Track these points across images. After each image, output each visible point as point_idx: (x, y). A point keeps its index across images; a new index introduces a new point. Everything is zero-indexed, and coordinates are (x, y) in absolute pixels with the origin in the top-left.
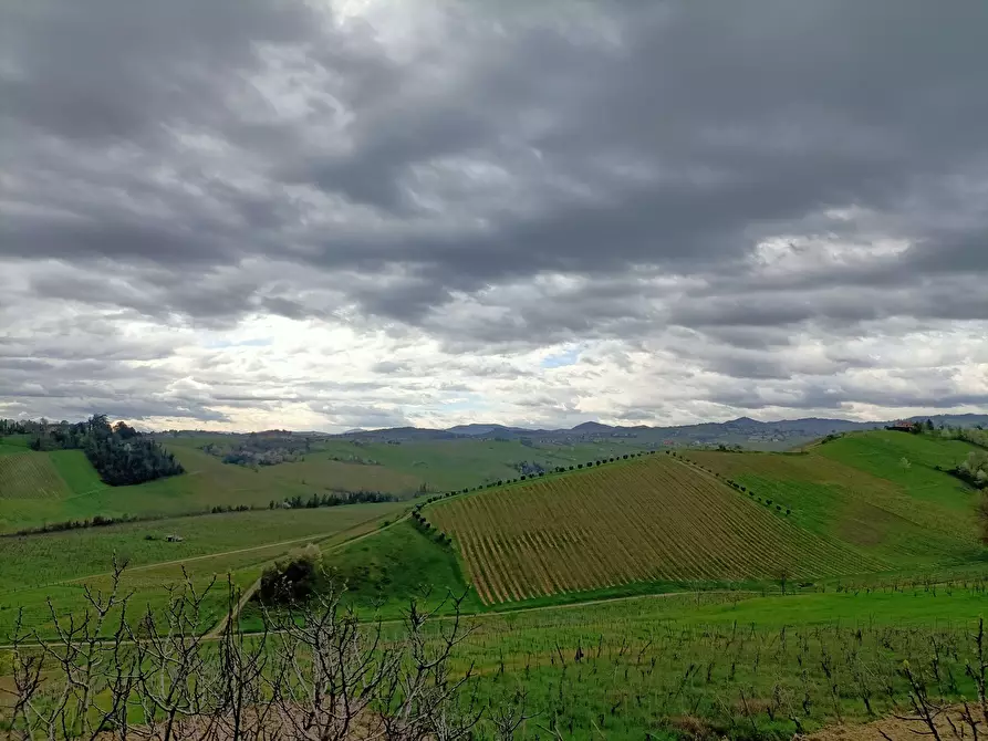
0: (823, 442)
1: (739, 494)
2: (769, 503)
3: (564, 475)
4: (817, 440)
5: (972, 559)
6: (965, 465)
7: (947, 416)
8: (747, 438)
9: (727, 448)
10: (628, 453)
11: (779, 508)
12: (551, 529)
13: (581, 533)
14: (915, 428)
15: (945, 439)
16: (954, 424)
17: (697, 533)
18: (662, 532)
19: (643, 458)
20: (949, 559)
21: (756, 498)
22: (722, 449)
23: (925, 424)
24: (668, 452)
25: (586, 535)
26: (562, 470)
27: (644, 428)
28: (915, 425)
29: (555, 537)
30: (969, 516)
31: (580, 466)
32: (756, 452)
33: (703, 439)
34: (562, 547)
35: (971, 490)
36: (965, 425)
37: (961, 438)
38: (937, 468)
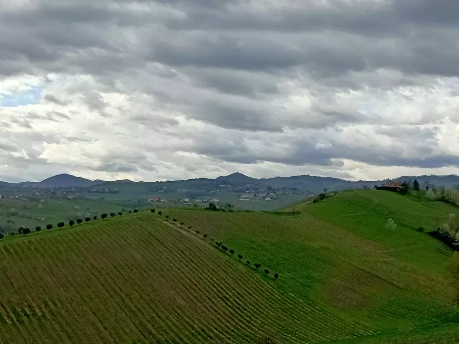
0: (315, 202)
1: (227, 258)
2: (258, 266)
3: (32, 237)
4: (309, 199)
5: (446, 320)
6: (446, 226)
7: (433, 177)
8: (240, 196)
9: (217, 207)
10: (108, 212)
11: (267, 272)
12: (9, 302)
13: (47, 305)
14: (403, 188)
15: (430, 200)
16: (437, 185)
17: (180, 301)
18: (141, 301)
19: (125, 217)
20: (425, 322)
21: (244, 261)
22: (212, 207)
23: (412, 185)
24: (153, 211)
25: (53, 306)
26: (27, 231)
27: (127, 182)
28: (402, 185)
29: (15, 312)
30: (447, 278)
31: (49, 227)
32: (247, 211)
33: (192, 196)
34: (22, 322)
35: (449, 251)
36: (448, 186)
37: (443, 200)
38: (420, 230)
